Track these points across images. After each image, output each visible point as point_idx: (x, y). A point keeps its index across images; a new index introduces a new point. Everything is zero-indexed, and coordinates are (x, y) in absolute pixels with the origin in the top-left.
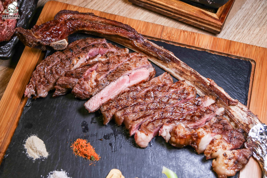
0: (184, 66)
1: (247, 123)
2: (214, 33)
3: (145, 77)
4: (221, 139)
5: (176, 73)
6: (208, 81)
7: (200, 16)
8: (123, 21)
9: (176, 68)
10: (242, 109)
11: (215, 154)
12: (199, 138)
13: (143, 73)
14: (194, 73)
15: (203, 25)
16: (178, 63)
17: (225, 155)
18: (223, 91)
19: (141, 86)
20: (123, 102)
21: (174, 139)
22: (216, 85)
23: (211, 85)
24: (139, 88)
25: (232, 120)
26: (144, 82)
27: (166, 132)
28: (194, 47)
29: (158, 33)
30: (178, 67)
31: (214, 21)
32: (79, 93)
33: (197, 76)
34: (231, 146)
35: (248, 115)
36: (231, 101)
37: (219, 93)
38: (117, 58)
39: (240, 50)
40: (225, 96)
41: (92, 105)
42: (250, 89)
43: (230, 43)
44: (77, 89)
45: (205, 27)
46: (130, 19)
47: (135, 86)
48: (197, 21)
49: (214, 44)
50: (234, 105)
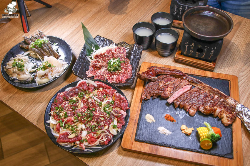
0: (205, 85)
1: (234, 104)
2: (212, 71)
3: (189, 89)
4: (224, 110)
5: (201, 88)
6: (216, 90)
7: (205, 64)
8: (174, 68)
9: (201, 86)
10: (231, 99)
11: (222, 116)
12: (215, 110)
13: (188, 87)
14: (209, 87)
15: (207, 68)
16: (202, 83)
17: (227, 116)
18: (222, 93)
19: (188, 92)
20: (182, 99)
21: (205, 111)
22: (219, 91)
23: (217, 91)
24: (187, 93)
25: (227, 104)
26: (189, 90)
27: (202, 109)
28: (204, 76)
29: (189, 72)
30: (202, 85)
31: (211, 66)
32: (164, 97)
33: (211, 88)
34: (228, 113)
35: (234, 101)
36: (227, 96)
37: (221, 94)
38: (176, 82)
39: (223, 76)
40: (224, 95)
41: (170, 100)
42: (230, 90)
43: (219, 74)
44: (163, 95)
45: (207, 69)
46: (177, 67)
47: (186, 92)
48: (204, 66)
49: (213, 75)
50: (228, 98)
